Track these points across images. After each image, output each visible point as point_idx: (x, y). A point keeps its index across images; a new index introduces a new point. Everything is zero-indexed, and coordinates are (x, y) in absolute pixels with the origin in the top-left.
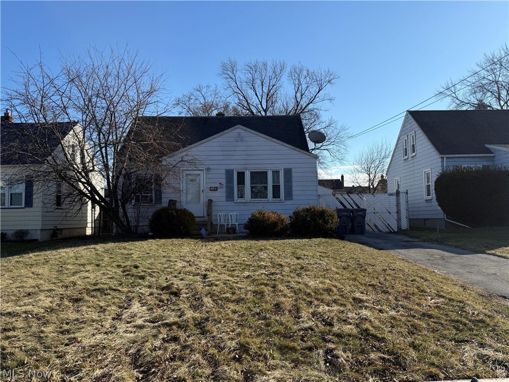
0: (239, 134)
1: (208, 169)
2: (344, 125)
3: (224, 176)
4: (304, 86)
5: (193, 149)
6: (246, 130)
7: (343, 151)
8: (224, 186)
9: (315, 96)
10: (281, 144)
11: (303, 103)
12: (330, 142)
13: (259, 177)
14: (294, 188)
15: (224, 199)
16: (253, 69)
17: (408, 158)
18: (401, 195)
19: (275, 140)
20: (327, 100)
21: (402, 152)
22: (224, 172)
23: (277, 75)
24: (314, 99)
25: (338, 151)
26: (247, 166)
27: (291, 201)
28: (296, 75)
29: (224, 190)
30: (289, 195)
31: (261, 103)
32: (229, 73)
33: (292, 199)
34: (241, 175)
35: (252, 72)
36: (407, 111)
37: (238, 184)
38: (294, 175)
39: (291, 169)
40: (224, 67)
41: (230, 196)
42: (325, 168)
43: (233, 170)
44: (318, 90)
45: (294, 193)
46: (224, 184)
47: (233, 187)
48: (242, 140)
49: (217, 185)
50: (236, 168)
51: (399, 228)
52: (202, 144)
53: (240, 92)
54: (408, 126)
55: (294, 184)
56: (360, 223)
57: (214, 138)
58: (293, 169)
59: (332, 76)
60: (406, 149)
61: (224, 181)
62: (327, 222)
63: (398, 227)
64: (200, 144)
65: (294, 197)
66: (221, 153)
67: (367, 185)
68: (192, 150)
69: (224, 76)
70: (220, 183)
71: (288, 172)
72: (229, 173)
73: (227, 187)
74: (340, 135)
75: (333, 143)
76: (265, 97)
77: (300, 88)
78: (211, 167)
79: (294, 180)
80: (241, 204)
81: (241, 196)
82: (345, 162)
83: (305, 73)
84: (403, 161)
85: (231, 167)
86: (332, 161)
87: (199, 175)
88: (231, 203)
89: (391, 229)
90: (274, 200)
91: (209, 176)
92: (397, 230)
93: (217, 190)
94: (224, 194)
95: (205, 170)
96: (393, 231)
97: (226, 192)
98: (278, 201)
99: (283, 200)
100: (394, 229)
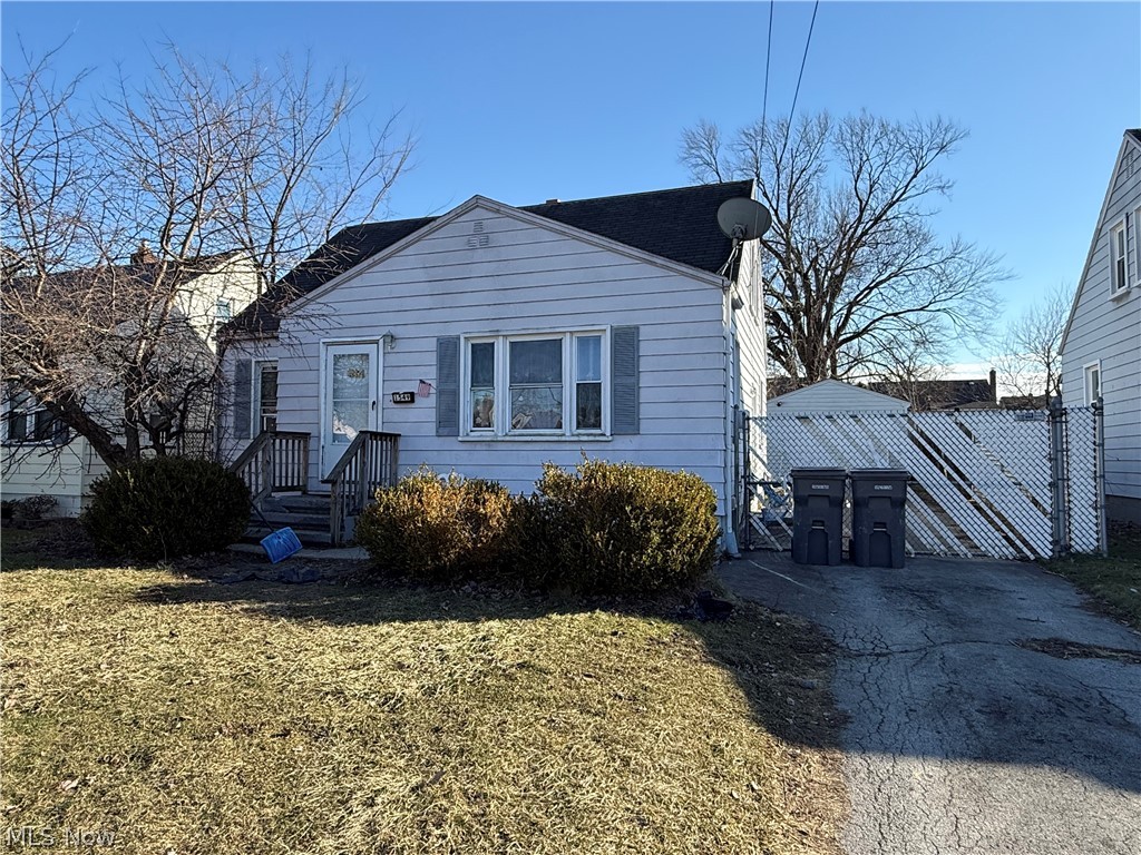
0: (479, 224)
1: (391, 339)
3: (433, 359)
4: (877, 162)
6: (498, 212)
8: (433, 391)
9: (907, 186)
10: (603, 247)
11: (876, 204)
13: (538, 359)
14: (645, 395)
15: (431, 429)
17: (1128, 293)
18: (1072, 418)
19: (585, 235)
20: (934, 191)
21: (1106, 275)
22: (432, 345)
24: (904, 193)
25: (973, 312)
27: (635, 439)
29: (432, 401)
30: (627, 420)
32: (703, 153)
33: (637, 433)
34: (483, 354)
35: (755, 146)
36: (1128, 132)
37: (475, 382)
38: (644, 348)
39: (637, 328)
41: (447, 422)
43: (459, 338)
45: (645, 411)
46: (434, 384)
47: (456, 393)
48: (486, 244)
49: (414, 387)
50: (468, 330)
51: (1061, 545)
52: (376, 263)
55: (645, 380)
58: (642, 329)
60: (1121, 263)
61: (431, 374)
63: (1055, 543)
64: (370, 266)
65: (644, 426)
66: (427, 288)
70: (422, 382)
71: (626, 341)
72: (447, 349)
73: (440, 393)
75: (960, 296)
77: (866, 167)
78: (396, 331)
79: (644, 365)
80: (478, 447)
81: (482, 419)
84: (1112, 306)
85: (452, 331)
86: (959, 336)
87: (367, 355)
88: (449, 442)
89: (1025, 550)
90: (578, 435)
91: (392, 359)
92: (1050, 553)
93: (412, 401)
94: (432, 415)
95: (381, 341)
96: (1032, 557)
97: (438, 408)
98: (591, 438)
99: (608, 434)
100: (1039, 550)
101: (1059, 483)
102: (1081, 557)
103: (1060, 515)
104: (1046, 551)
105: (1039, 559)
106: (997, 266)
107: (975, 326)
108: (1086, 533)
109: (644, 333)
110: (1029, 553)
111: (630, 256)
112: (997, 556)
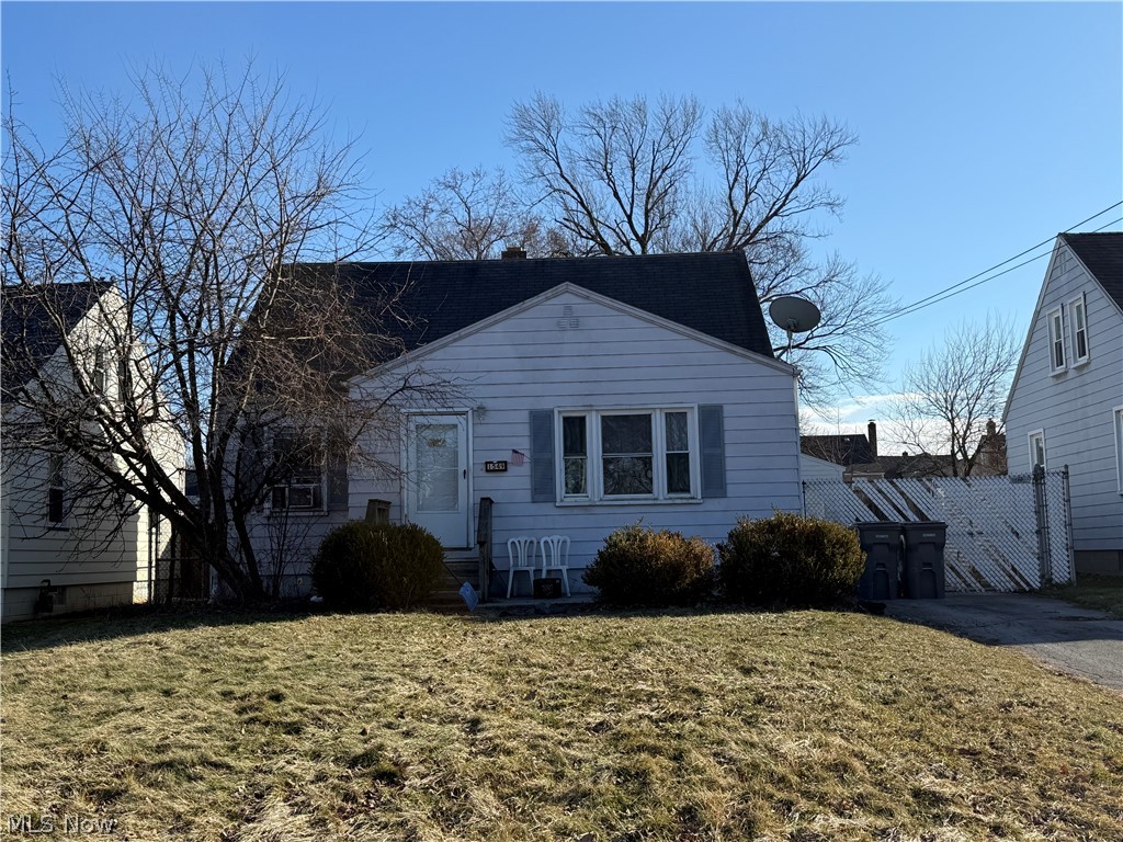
0: (568, 308)
1: (481, 411)
2: (874, 277)
3: (525, 430)
4: (754, 168)
5: (438, 354)
6: (587, 298)
7: (871, 352)
8: (526, 460)
9: (787, 196)
10: (689, 336)
11: (753, 215)
12: (833, 328)
13: (627, 431)
14: (730, 464)
15: (527, 496)
16: (606, 121)
17: (1066, 372)
18: (1049, 480)
19: (672, 324)
20: (823, 208)
21: (1048, 353)
22: (525, 417)
23: (674, 138)
24: (784, 204)
25: (857, 352)
26: (589, 400)
27: (723, 501)
28: (731, 136)
29: (526, 469)
30: (715, 483)
31: (629, 217)
32: (538, 135)
33: (724, 496)
34: (575, 427)
35: (602, 132)
36: (1060, 234)
37: (568, 450)
38: (728, 424)
39: (721, 407)
40: (524, 121)
41: (542, 489)
42: (819, 402)
43: (553, 411)
44: (793, 179)
45: (730, 477)
46: (527, 454)
47: (551, 463)
48: (576, 326)
49: (507, 456)
50: (562, 404)
51: (1046, 578)
52: (461, 338)
53: (569, 189)
54: (1064, 279)
55: (729, 451)
56: (930, 565)
57: (496, 322)
58: (726, 408)
59: (835, 139)
60: (1059, 345)
61: (524, 444)
62: (829, 563)
63: (1042, 577)
64: (455, 340)
65: (730, 490)
66: (517, 364)
67: (945, 451)
68: (434, 355)
69: (524, 144)
70: (515, 451)
71: (712, 418)
72: (540, 422)
73: (535, 462)
74: (861, 305)
75: (841, 331)
76: (640, 201)
77: (743, 173)
78: (489, 404)
79: (728, 437)
80: (575, 511)
81: (577, 487)
82: (877, 384)
83: (756, 130)
84: (1052, 382)
85: (545, 404)
86: (841, 381)
87: (455, 426)
88: (547, 508)
89: (1022, 583)
90: (670, 499)
91: (482, 430)
92: (1039, 585)
93: (506, 470)
94: (526, 483)
95: (470, 412)
96: (1027, 589)
97: (533, 476)
98: (685, 501)
99: (700, 497)
100: (1031, 583)
101: (1042, 531)
102: (1059, 586)
103: (1044, 554)
104: (1036, 584)
105: (1032, 590)
106: (883, 295)
107: (861, 368)
108: (1062, 570)
109: (727, 410)
110: (1025, 586)
111: (712, 345)
112: (1002, 590)
